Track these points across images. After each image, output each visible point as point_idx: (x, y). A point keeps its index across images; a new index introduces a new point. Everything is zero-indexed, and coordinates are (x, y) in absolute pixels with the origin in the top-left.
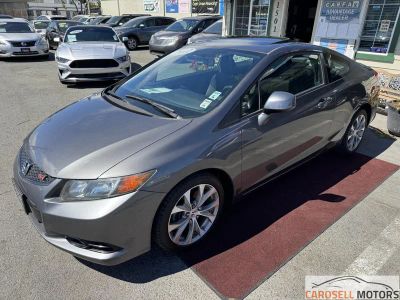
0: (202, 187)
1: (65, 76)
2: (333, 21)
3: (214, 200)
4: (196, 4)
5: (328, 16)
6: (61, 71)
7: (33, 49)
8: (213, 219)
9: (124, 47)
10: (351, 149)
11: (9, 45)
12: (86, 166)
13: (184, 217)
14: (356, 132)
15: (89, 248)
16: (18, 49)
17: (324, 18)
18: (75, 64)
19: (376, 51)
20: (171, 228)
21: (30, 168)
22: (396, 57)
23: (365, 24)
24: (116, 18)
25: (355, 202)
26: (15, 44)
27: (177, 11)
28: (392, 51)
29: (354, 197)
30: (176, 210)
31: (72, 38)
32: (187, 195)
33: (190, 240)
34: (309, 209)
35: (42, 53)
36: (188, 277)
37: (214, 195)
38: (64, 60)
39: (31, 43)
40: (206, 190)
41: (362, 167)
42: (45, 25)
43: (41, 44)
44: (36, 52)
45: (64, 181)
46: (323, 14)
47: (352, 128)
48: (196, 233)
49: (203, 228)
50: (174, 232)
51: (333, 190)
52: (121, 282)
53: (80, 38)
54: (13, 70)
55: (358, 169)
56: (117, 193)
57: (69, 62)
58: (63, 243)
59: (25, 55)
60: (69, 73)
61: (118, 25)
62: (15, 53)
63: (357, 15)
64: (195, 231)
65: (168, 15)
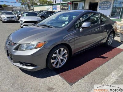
0: (62, 49)
1: (22, 25)
2: (102, 10)
3: (66, 55)
4: (62, 8)
5: (101, 8)
6: (21, 24)
7: (13, 19)
8: (65, 60)
9: (40, 18)
10: (109, 45)
11: (6, 18)
12: (27, 40)
13: (57, 58)
14: (110, 39)
15: (26, 66)
16: (9, 19)
17: (100, 9)
18: (25, 22)
19: (116, 18)
20: (52, 61)
21: (9, 43)
22: (122, 20)
23: (112, 10)
24: (38, 11)
25: (111, 59)
26: (8, 18)
27: (56, 10)
28: (121, 18)
29: (110, 57)
30: (54, 55)
31: (25, 15)
32: (58, 51)
33: (58, 67)
34: (96, 60)
35: (16, 20)
36: (57, 77)
37: (66, 52)
38: (22, 21)
39: (13, 18)
40: (64, 51)
41: (113, 50)
42: (17, 13)
43: (15, 18)
44: (14, 20)
45: (20, 44)
46: (99, 8)
47: (109, 38)
48: (60, 65)
49: (63, 63)
50: (53, 63)
51: (103, 55)
52: (36, 78)
53: (27, 15)
54: (7, 25)
55: (111, 50)
56: (36, 48)
57: (24, 22)
58: (18, 65)
59: (11, 21)
60: (23, 25)
61: (38, 13)
62: (8, 20)
63: (110, 8)
64: (60, 64)
65: (53, 11)
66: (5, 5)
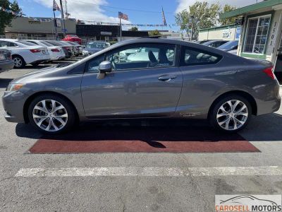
0: (53, 101)
8: (64, 124)
20: (35, 116)
30: (37, 108)
32: (44, 103)
33: (48, 129)
49: (59, 127)
50: (38, 120)
64: (52, 126)
66: (156, 31)
